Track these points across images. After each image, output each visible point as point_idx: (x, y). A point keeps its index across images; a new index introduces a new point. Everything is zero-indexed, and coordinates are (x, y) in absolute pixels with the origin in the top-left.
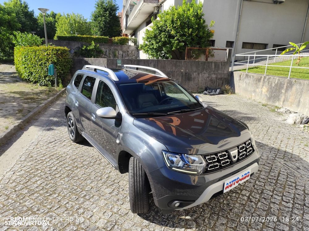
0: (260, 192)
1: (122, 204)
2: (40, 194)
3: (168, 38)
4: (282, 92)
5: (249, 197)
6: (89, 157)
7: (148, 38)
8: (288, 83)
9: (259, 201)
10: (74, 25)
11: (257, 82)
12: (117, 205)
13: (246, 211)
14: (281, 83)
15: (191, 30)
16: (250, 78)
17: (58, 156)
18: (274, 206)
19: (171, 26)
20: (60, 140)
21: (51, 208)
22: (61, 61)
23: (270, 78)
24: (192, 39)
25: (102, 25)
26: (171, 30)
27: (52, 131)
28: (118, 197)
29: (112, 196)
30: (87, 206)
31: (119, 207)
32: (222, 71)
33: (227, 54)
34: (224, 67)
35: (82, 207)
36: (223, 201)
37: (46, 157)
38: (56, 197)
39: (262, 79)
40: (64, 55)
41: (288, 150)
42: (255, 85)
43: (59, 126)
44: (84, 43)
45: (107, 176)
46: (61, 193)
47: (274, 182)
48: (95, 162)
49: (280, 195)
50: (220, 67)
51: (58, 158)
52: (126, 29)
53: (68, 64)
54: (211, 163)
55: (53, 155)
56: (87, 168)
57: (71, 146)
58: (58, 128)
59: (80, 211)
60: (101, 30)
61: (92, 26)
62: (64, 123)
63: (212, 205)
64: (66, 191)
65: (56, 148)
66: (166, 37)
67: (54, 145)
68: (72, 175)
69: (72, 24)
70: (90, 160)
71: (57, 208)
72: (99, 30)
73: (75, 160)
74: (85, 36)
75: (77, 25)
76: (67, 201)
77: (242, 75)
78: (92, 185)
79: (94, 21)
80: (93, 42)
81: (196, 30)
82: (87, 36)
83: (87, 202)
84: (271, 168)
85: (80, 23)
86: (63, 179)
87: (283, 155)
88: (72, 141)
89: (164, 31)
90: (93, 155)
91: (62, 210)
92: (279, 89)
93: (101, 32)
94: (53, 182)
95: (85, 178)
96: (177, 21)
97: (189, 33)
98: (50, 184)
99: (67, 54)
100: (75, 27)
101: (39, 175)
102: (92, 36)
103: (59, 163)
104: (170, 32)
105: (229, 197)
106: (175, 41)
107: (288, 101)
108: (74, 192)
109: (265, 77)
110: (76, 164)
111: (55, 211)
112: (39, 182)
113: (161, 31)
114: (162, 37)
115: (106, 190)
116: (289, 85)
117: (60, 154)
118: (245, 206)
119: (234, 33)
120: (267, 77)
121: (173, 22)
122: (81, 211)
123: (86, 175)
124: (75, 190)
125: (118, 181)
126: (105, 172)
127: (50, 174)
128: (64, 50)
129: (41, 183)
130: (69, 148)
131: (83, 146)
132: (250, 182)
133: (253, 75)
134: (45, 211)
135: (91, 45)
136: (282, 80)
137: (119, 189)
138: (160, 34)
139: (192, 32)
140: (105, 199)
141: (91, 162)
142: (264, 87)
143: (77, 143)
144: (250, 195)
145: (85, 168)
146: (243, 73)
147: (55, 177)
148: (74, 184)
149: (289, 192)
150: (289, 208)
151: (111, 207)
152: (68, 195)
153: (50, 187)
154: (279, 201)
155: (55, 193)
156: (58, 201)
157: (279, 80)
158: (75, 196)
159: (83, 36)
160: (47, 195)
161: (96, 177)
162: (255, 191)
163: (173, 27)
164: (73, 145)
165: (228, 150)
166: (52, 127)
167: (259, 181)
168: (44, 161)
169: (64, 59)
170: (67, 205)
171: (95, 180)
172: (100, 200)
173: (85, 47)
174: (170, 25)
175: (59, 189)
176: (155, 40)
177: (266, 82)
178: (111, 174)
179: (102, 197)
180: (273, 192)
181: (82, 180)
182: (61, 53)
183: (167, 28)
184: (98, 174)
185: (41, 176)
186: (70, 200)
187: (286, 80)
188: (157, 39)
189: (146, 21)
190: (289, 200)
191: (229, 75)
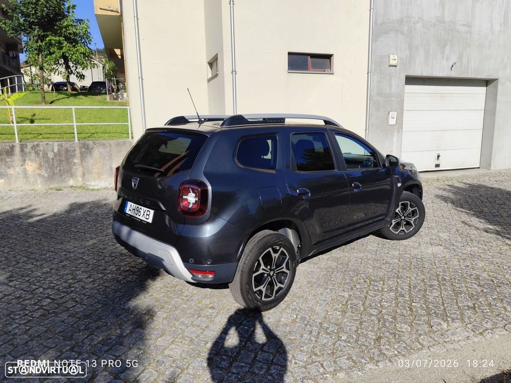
8: (81, 148)
11: (5, 156)
14: (67, 151)
23: (38, 145)
39: (17, 149)
92: (67, 159)
107: (92, 173)
109: (23, 146)
116: (84, 150)
120: (30, 145)
136: (66, 145)
142: (28, 162)
157: (60, 146)
177: (30, 153)
187: (77, 144)
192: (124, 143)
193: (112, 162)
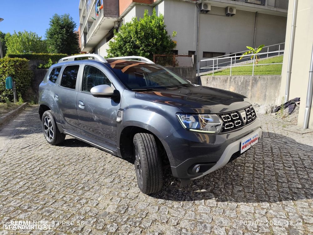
0: (262, 163)
1: (129, 189)
2: (26, 193)
3: (133, 48)
4: (248, 89)
5: (254, 168)
6: (75, 155)
7: (112, 50)
8: (252, 80)
9: (264, 169)
10: (27, 44)
11: (224, 83)
12: (123, 191)
13: (257, 178)
14: (246, 81)
15: (155, 40)
16: (217, 80)
17: (38, 159)
18: (280, 171)
19: (136, 36)
20: (35, 145)
21: (45, 204)
22: (20, 73)
23: (236, 78)
24: (157, 49)
25: (59, 42)
26: (136, 41)
27: (23, 138)
28: (122, 184)
29: (114, 184)
30: (89, 196)
31: (126, 192)
32: (189, 76)
33: (192, 60)
34: (191, 72)
35: (83, 198)
36: (232, 173)
37: (22, 160)
38: (48, 193)
39: (229, 79)
40: (23, 66)
41: (270, 131)
42: (222, 86)
43: (30, 134)
44: (40, 62)
45: (102, 168)
46: (53, 189)
47: (270, 154)
48: (84, 159)
49: (280, 163)
50: (188, 72)
51: (38, 160)
52: (85, 46)
53: (28, 76)
54: (226, 122)
55: (30, 158)
56: (75, 164)
57: (50, 149)
58: (29, 135)
59: (82, 202)
60: (58, 48)
61: (48, 44)
62: (35, 131)
63: (222, 178)
64: (58, 187)
65: (32, 152)
66: (131, 48)
67: (30, 150)
68: (60, 172)
69: (25, 42)
70: (78, 158)
71: (53, 203)
72: (56, 48)
73: (59, 160)
74: (40, 54)
75: (30, 43)
76: (63, 195)
77: (209, 78)
78: (88, 178)
79: (50, 39)
80: (50, 60)
81: (160, 40)
82: (43, 54)
83: (88, 193)
84: (263, 145)
85: (34, 42)
86: (50, 176)
87: (268, 135)
88: (50, 145)
89: (129, 42)
90: (79, 154)
91: (59, 203)
92: (246, 86)
93: (58, 49)
94: (39, 181)
95: (78, 173)
96: (140, 31)
97: (153, 42)
98: (36, 184)
99: (27, 66)
100: (29, 45)
101: (20, 177)
102: (49, 54)
103: (41, 164)
104: (135, 43)
105: (235, 170)
106: (140, 51)
107: (255, 97)
108: (69, 186)
109: (231, 78)
110: (62, 163)
111: (51, 206)
112: (21, 183)
113: (125, 42)
114: (127, 47)
115: (105, 180)
116: (254, 81)
117: (39, 156)
118: (254, 175)
119: (194, 44)
120: (233, 77)
121: (136, 32)
122: (84, 201)
123: (78, 171)
124: (69, 184)
125: (117, 171)
126: (98, 166)
127: (32, 174)
128: (23, 61)
129: (24, 183)
130: (48, 151)
131: (64, 147)
132: (249, 157)
133: (219, 77)
134: (38, 207)
135: (48, 63)
136: (246, 78)
137: (119, 177)
138: (125, 45)
139: (156, 42)
140: (107, 188)
141: (79, 160)
142: (231, 86)
143: (57, 145)
144: (254, 165)
145: (73, 165)
146: (209, 77)
147: (40, 177)
148: (65, 179)
149: (287, 160)
150: (293, 171)
151: (117, 193)
152: (62, 190)
153: (36, 185)
154: (282, 167)
155: (46, 190)
156: (52, 196)
157: (244, 78)
158: (72, 190)
159: (39, 54)
160: (35, 193)
161: (90, 170)
162: (257, 162)
163: (137, 37)
164: (52, 147)
165: (239, 111)
166: (21, 135)
167: (257, 155)
168: (21, 164)
169: (24, 71)
170: (65, 199)
171: (90, 173)
172: (102, 189)
173: (41, 65)
174: (134, 36)
175: (50, 186)
176: (121, 51)
177: (232, 82)
178: (106, 167)
179: (103, 187)
180: (273, 161)
181: (75, 175)
182: (20, 64)
183: (132, 38)
184: (91, 168)
185: (22, 177)
186: (67, 193)
187: (251, 78)
188: (123, 50)
189: (107, 37)
190: (290, 165)
191: (196, 80)
192: (276, 78)
193: (266, 91)
